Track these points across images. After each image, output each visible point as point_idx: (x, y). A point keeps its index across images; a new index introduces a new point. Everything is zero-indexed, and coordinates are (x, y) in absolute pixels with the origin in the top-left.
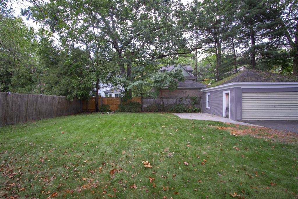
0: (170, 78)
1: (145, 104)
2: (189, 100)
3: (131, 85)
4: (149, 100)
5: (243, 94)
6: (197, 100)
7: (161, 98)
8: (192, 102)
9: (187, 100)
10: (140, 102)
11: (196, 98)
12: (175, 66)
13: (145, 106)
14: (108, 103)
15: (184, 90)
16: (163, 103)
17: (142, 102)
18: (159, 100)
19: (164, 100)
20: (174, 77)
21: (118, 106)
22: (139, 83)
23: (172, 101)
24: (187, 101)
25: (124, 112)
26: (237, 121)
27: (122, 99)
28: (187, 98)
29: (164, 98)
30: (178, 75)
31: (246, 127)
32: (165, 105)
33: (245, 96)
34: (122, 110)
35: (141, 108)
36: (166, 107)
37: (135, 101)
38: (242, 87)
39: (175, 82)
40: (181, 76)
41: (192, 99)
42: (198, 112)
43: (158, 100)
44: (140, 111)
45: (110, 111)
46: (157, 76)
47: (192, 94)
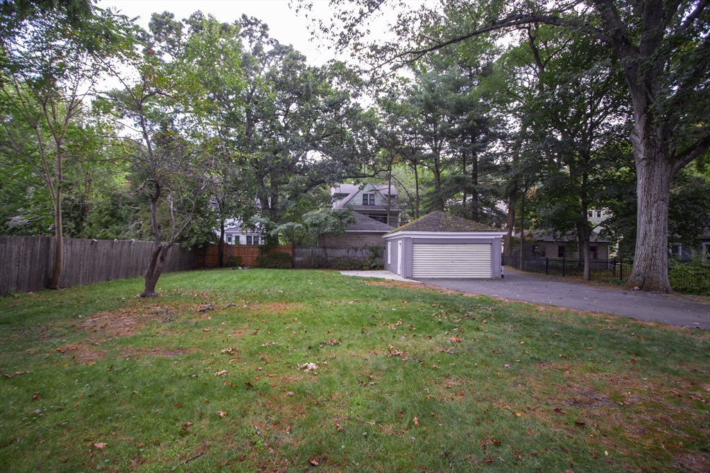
0: (332, 220)
1: (299, 256)
2: (367, 251)
3: (276, 228)
4: (304, 250)
5: (414, 245)
6: (379, 251)
7: (324, 248)
8: (371, 254)
9: (364, 251)
10: (290, 252)
11: (378, 248)
12: (360, 188)
13: (297, 259)
14: (239, 254)
15: (361, 236)
16: (326, 254)
17: (294, 253)
18: (321, 250)
19: (329, 251)
20: (341, 218)
21: (255, 259)
22: (288, 226)
23: (341, 253)
24: (364, 253)
25: (265, 267)
26: (407, 278)
27: (261, 247)
28: (365, 248)
29: (329, 248)
30: (346, 215)
31: (415, 284)
32: (329, 258)
33: (418, 248)
34: (261, 264)
35: (293, 263)
36: (330, 260)
37: (283, 251)
38: (412, 237)
39: (342, 224)
40: (351, 216)
41: (372, 249)
42: (378, 270)
43: (319, 251)
44: (291, 266)
45: (243, 266)
46: (314, 217)
47: (373, 241)
